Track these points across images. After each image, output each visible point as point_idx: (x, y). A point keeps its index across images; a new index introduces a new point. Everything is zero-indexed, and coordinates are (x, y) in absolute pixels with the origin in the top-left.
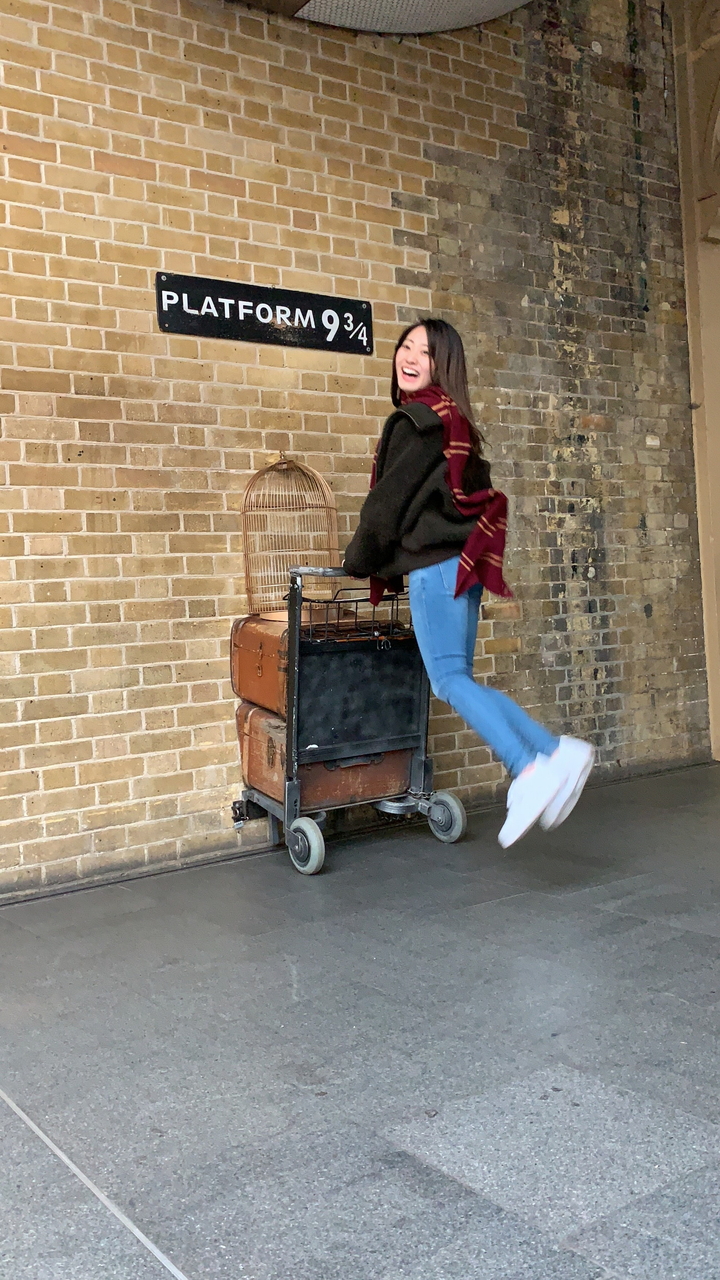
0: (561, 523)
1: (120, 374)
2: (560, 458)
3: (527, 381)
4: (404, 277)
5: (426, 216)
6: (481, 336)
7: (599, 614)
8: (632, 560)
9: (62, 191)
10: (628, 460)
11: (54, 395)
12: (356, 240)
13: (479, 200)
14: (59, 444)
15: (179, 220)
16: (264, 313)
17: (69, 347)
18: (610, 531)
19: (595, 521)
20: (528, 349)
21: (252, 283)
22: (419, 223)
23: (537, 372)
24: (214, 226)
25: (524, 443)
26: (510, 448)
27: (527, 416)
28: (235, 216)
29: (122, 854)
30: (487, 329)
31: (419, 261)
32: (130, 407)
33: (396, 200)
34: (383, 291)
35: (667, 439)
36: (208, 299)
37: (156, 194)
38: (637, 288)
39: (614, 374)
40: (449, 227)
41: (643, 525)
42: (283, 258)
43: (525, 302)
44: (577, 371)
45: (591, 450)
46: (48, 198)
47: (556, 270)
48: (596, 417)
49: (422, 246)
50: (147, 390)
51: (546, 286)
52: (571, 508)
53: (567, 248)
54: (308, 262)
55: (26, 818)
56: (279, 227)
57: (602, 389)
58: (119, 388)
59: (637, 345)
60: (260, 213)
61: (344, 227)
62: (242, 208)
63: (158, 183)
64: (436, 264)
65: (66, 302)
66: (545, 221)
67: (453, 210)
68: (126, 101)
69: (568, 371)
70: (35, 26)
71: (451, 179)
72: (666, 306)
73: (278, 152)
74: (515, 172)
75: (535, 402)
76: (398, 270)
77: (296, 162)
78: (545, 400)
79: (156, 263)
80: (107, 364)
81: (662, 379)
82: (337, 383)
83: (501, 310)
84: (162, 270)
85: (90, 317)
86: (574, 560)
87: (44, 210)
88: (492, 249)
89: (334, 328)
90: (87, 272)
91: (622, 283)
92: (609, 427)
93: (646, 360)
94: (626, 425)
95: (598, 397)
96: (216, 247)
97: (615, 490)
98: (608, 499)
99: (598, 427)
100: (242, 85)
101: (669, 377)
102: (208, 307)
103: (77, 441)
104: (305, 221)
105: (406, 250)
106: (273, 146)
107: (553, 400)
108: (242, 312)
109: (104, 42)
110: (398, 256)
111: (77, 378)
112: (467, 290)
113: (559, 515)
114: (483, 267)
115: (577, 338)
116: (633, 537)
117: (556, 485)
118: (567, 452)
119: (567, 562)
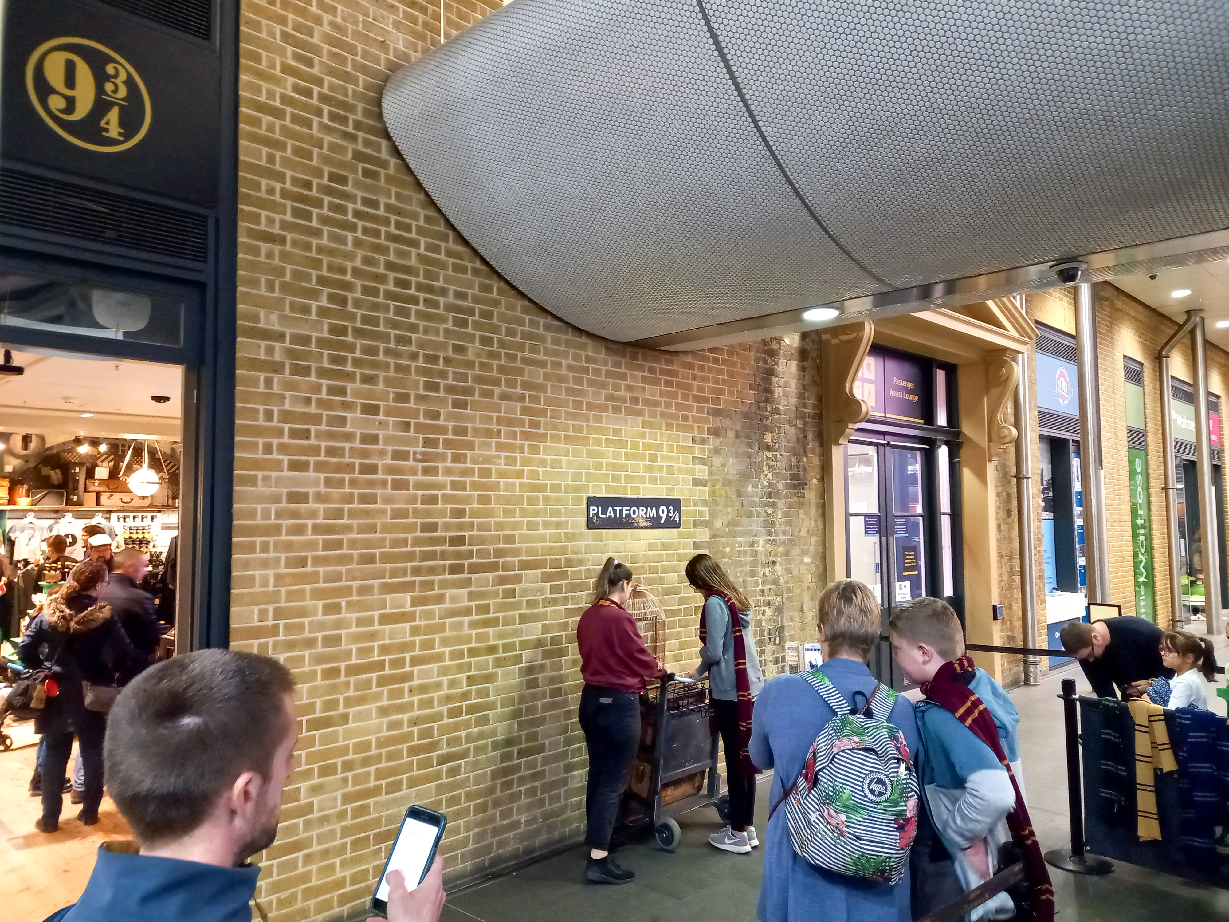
0: (764, 613)
1: (570, 555)
2: (764, 575)
3: (750, 533)
4: (697, 482)
5: (706, 447)
6: (729, 510)
7: (781, 664)
8: (797, 632)
9: (549, 457)
10: (795, 573)
11: (539, 571)
12: (675, 465)
13: (731, 434)
14: (540, 598)
15: (598, 466)
16: (634, 511)
17: (548, 544)
18: (786, 614)
19: (779, 610)
20: (750, 515)
21: (629, 496)
22: (703, 450)
23: (755, 527)
24: (613, 467)
25: (748, 568)
26: (741, 572)
27: (749, 553)
28: (623, 461)
29: (556, 834)
30: (733, 506)
31: (701, 471)
32: (573, 572)
33: (694, 440)
34: (686, 492)
35: (814, 558)
36: (610, 509)
37: (590, 454)
38: (801, 473)
39: (789, 523)
40: (717, 451)
41: (802, 610)
42: (642, 480)
43: (750, 488)
44: (773, 523)
45: (778, 568)
46: (543, 463)
47: (765, 468)
48: (781, 549)
49: (705, 464)
50: (581, 562)
51: (759, 478)
52: (769, 604)
53: (769, 454)
54: (653, 480)
55: (515, 818)
56: (641, 463)
57: (784, 533)
58: (569, 563)
59: (801, 505)
60: (634, 457)
61: (670, 459)
62: (626, 454)
63: (590, 448)
64: (710, 473)
65: (548, 519)
66: (761, 440)
67: (718, 441)
68: (578, 404)
69: (769, 524)
70: (541, 371)
71: (719, 425)
72: (815, 481)
73: (643, 422)
74: (746, 416)
75: (752, 545)
76: (694, 479)
77: (651, 426)
78: (758, 542)
79: (587, 492)
80: (563, 550)
81: (812, 523)
82: (666, 546)
83: (739, 495)
84: (591, 495)
85: (558, 525)
86: (769, 634)
87: (540, 470)
88: (736, 460)
89: (664, 516)
90: (558, 501)
91: (795, 471)
92: (787, 554)
93: (806, 513)
94: (795, 552)
95: (782, 537)
96: (616, 479)
97: (789, 590)
98: (785, 596)
99: (782, 555)
100: (629, 388)
101: (816, 521)
102: (610, 513)
103: (548, 596)
104: (653, 458)
105: (698, 467)
106: (640, 419)
107: (761, 542)
108: (625, 512)
109: (571, 375)
110: (693, 471)
111: (551, 560)
112: (724, 485)
113: (763, 608)
114: (731, 472)
115: (774, 505)
116: (797, 615)
117: (762, 591)
118: (767, 570)
119: (766, 634)
